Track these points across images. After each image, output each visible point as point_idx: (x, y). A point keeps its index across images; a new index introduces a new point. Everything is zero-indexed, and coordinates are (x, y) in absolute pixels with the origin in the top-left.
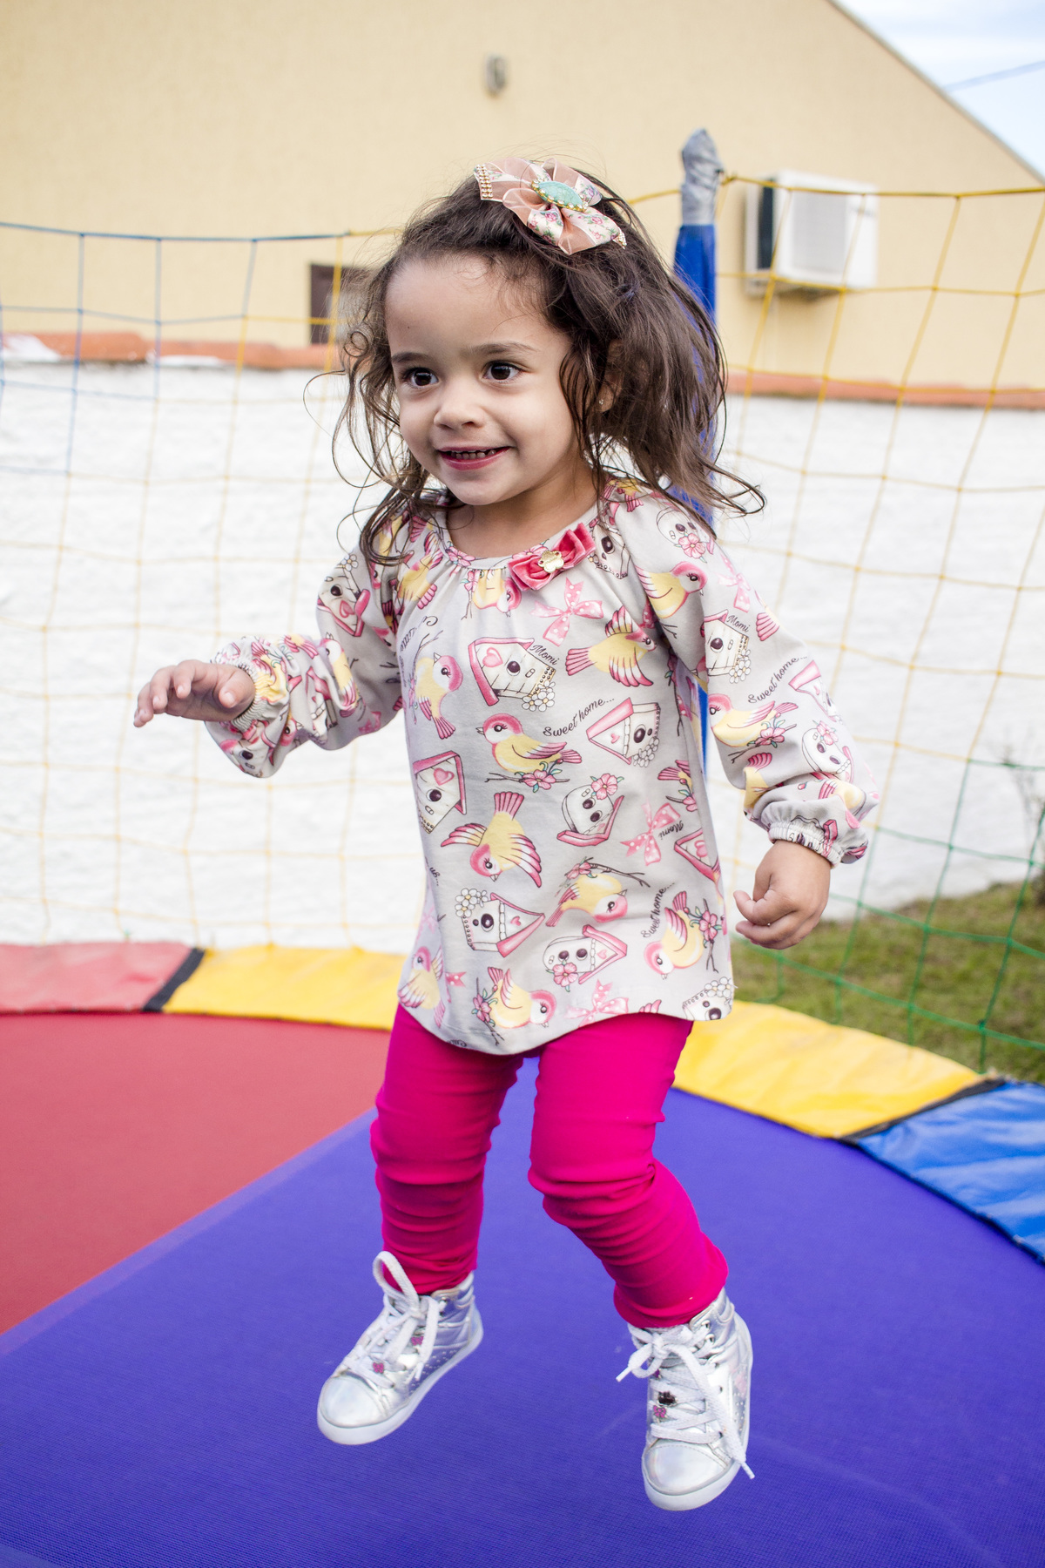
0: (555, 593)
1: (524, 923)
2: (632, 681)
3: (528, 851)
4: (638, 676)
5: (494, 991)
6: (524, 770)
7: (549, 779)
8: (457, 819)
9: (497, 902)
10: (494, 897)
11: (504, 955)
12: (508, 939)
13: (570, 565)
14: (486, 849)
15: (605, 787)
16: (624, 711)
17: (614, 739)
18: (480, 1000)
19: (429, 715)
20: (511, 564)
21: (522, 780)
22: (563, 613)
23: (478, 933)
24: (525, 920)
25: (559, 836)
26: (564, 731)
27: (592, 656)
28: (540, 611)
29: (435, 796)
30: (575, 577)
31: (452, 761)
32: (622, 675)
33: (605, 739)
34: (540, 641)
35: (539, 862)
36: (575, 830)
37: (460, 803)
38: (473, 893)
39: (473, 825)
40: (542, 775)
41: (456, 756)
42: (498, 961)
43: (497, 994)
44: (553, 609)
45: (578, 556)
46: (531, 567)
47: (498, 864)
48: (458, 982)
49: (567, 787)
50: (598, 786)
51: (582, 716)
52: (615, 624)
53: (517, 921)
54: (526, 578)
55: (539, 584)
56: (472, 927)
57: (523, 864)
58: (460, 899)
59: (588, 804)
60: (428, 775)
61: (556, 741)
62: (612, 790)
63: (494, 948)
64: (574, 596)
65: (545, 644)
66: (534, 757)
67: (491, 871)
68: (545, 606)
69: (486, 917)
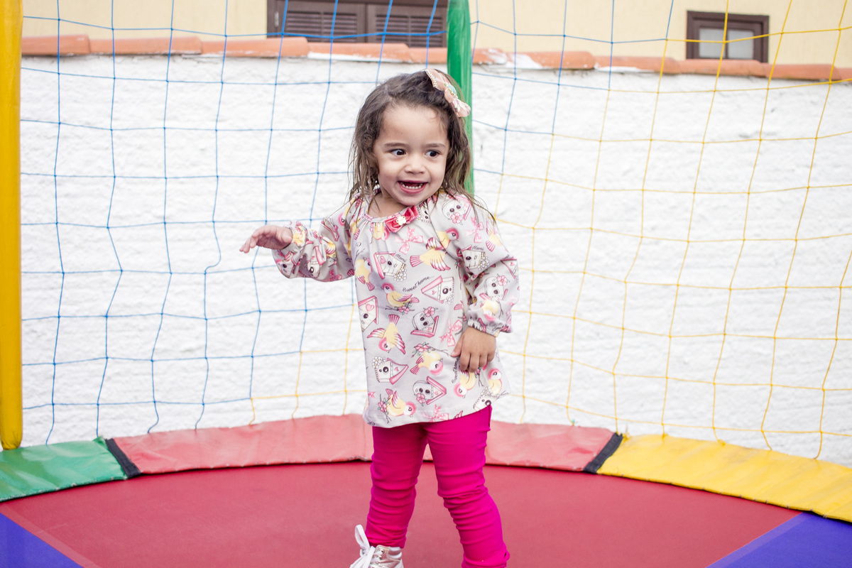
0: (404, 233)
1: (400, 369)
2: (442, 269)
3: (399, 340)
4: (444, 266)
5: (389, 399)
6: (398, 306)
7: (407, 310)
8: (375, 327)
9: (389, 362)
10: (388, 360)
11: (393, 384)
12: (394, 377)
13: (409, 222)
14: (385, 339)
15: (429, 312)
16: (439, 281)
17: (434, 293)
18: (382, 403)
19: (364, 282)
20: (386, 221)
21: (398, 310)
22: (406, 241)
23: (382, 375)
24: (400, 368)
25: (411, 333)
26: (411, 289)
27: (421, 258)
28: (397, 240)
29: (365, 316)
30: (412, 227)
31: (374, 300)
32: (437, 267)
33: (430, 293)
34: (398, 253)
35: (404, 344)
36: (417, 329)
37: (376, 319)
38: (379, 358)
39: (380, 329)
40: (405, 308)
41: (376, 298)
42: (390, 386)
43: (390, 401)
44: (403, 240)
45: (412, 219)
46: (393, 223)
47: (390, 346)
48: (372, 396)
49: (413, 313)
50: (426, 312)
51: (419, 283)
52: (429, 245)
53: (397, 369)
54: (391, 228)
55: (396, 230)
56: (379, 372)
57: (398, 345)
58: (374, 361)
59: (422, 319)
60: (363, 307)
61: (408, 294)
62: (433, 313)
63: (388, 381)
64: (411, 234)
65: (400, 254)
66: (400, 301)
67: (387, 349)
68: (400, 238)
69: (385, 368)
